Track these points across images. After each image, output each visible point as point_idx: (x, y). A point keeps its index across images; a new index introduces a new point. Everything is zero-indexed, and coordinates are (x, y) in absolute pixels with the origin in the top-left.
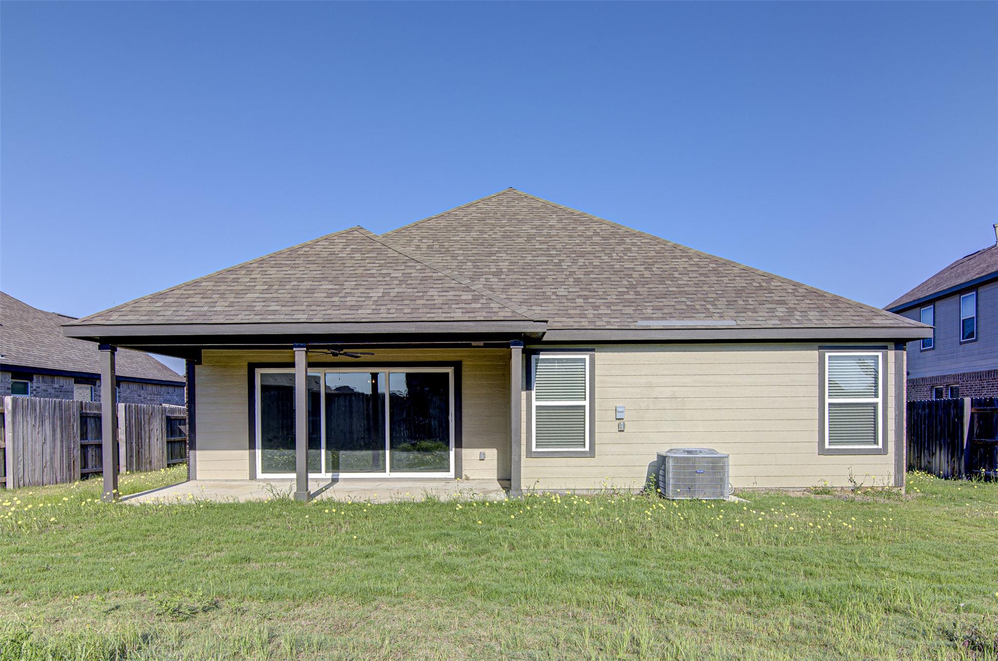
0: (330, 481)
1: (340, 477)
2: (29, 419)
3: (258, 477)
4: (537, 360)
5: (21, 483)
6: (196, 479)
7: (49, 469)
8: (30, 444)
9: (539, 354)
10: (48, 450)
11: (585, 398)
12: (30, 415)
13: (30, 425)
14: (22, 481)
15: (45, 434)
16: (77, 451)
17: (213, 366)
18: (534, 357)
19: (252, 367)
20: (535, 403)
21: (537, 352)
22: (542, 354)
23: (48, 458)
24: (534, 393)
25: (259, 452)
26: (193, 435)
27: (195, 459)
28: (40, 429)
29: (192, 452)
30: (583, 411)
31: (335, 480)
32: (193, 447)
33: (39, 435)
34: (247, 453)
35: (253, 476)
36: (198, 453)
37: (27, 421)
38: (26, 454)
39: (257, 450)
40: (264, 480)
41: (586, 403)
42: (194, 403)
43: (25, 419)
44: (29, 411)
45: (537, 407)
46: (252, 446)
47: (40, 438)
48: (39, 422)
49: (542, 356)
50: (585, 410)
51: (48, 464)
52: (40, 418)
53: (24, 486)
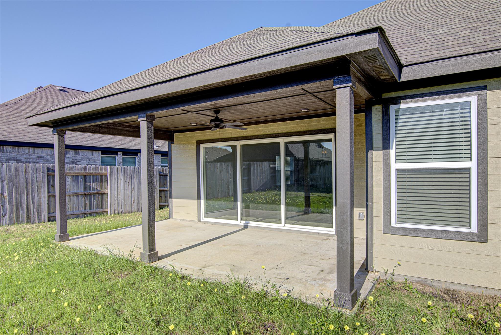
0: (243, 227)
1: (249, 225)
2: (122, 178)
3: (202, 220)
4: (397, 111)
5: (116, 212)
6: (172, 218)
7: (136, 204)
8: (123, 191)
9: (399, 103)
10: (136, 194)
11: (470, 157)
12: (123, 176)
13: (122, 181)
14: (117, 211)
15: (134, 185)
16: (157, 194)
17: (180, 144)
18: (392, 108)
19: (199, 142)
20: (394, 166)
21: (397, 101)
22: (404, 103)
23: (136, 198)
24: (393, 152)
25: (202, 201)
26: (171, 190)
27: (172, 205)
28: (130, 183)
29: (170, 200)
30: (468, 176)
31: (246, 227)
32: (171, 197)
33: (129, 186)
34: (196, 201)
35: (199, 220)
36: (174, 200)
37: (121, 179)
38: (120, 196)
39: (201, 200)
40: (206, 222)
41: (473, 164)
42: (171, 169)
43: (119, 178)
44: (122, 173)
45: (397, 170)
46: (199, 198)
47: (130, 188)
48: (129, 179)
49: (404, 105)
50: (470, 174)
51: (136, 201)
52: (130, 177)
53: (118, 213)
